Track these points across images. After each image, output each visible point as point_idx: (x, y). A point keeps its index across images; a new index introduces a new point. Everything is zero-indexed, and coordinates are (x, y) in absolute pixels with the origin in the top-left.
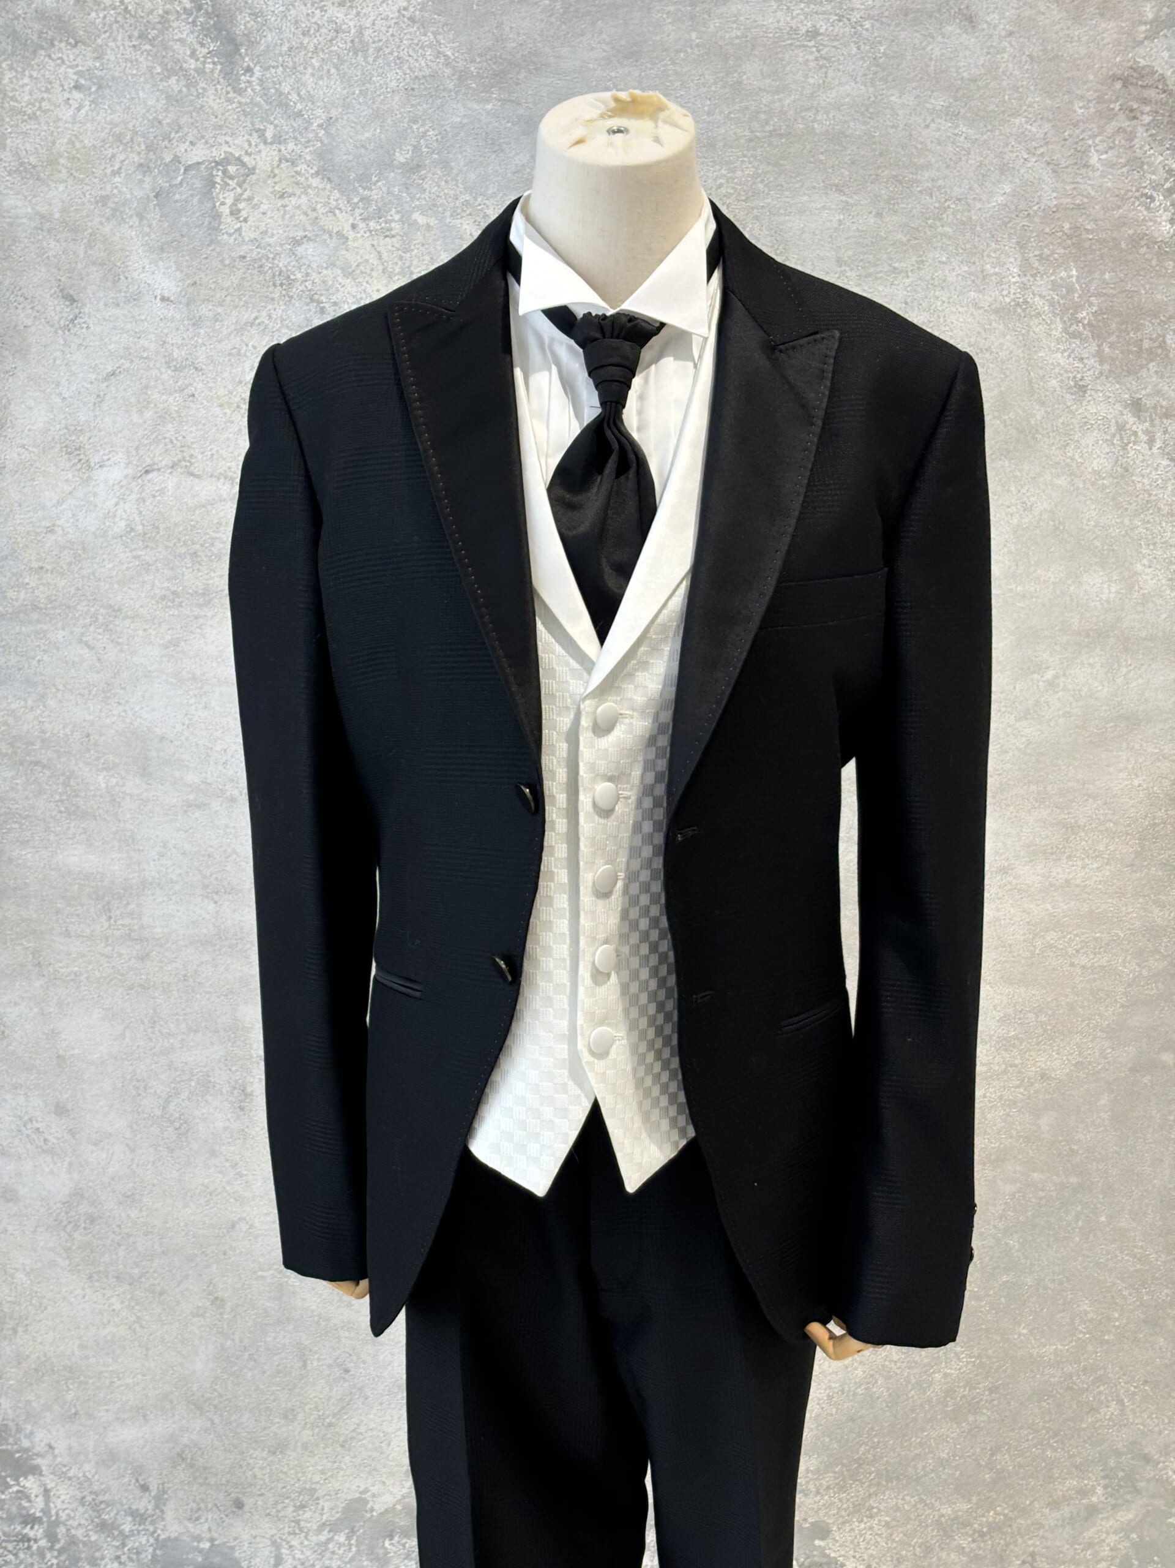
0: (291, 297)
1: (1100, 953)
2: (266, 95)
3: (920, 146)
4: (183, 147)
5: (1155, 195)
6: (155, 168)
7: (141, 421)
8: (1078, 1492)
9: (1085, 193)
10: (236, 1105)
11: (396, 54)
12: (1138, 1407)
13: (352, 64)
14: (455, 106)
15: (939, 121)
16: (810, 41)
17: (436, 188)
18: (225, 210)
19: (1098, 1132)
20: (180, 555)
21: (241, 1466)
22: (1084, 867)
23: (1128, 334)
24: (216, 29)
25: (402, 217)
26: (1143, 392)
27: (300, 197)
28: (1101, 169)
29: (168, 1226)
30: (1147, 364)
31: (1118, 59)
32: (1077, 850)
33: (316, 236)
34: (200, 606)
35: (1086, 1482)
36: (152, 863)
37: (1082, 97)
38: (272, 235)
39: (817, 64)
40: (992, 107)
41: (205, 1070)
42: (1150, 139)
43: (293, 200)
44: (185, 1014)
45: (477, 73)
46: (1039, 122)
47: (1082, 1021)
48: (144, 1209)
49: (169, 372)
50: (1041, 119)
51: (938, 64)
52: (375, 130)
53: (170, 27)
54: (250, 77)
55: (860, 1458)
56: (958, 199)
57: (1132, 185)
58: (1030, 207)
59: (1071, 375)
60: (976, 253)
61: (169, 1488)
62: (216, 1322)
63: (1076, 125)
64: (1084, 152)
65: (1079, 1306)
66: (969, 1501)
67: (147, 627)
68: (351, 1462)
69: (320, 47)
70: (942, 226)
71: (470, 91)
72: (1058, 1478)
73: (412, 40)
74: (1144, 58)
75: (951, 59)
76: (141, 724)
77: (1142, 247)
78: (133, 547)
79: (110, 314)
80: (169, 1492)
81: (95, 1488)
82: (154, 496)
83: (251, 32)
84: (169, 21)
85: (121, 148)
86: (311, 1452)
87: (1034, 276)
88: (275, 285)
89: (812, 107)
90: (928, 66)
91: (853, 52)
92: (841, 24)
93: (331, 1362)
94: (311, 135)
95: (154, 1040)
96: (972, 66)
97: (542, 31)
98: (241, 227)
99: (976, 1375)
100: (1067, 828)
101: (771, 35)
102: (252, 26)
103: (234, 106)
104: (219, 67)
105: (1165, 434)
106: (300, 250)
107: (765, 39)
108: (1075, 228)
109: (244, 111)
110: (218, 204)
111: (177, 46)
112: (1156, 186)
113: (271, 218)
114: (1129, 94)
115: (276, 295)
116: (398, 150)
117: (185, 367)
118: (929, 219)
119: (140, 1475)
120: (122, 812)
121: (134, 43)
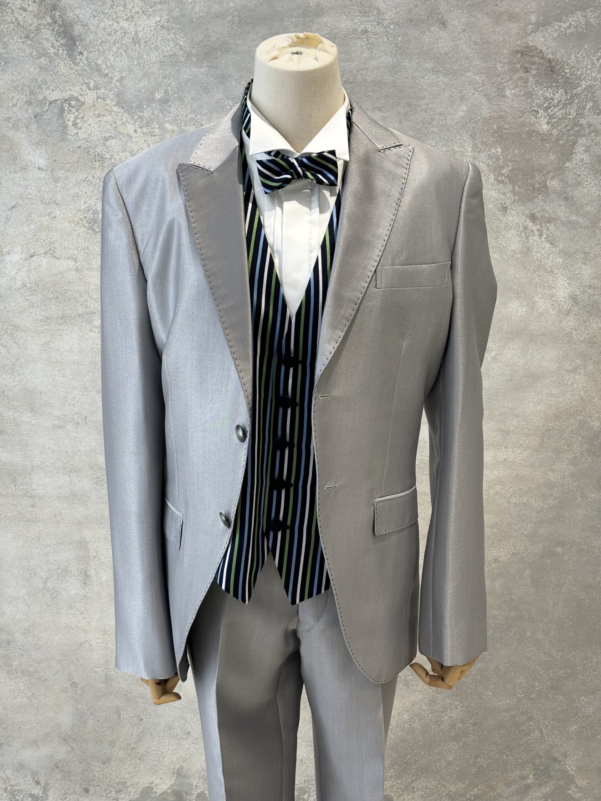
0: (104, 167)
1: (523, 496)
2: (89, 65)
3: (420, 87)
4: (48, 92)
5: (539, 110)
6: (34, 103)
7: (28, 231)
8: (520, 778)
9: (504, 110)
10: (82, 582)
11: (155, 44)
12: (550, 732)
13: (133, 50)
14: (185, 70)
15: (429, 75)
16: (363, 35)
17: (176, 111)
18: (70, 124)
19: (525, 589)
20: (49, 298)
21: (87, 771)
22: (513, 452)
23: (527, 180)
24: (64, 33)
25: (160, 126)
26: (536, 210)
27: (108, 116)
28: (511, 98)
29: (48, 645)
30: (538, 196)
31: (518, 42)
32: (510, 444)
33: (117, 136)
34: (60, 324)
35: (524, 772)
36: (37, 456)
37: (501, 62)
38: (94, 136)
39: (367, 47)
40: (456, 67)
41: (66, 564)
42: (535, 82)
43: (104, 118)
44: (55, 535)
45: (196, 53)
46: (479, 75)
47: (515, 531)
48: (35, 636)
49: (43, 205)
50: (481, 73)
51: (428, 46)
52: (145, 82)
53: (41, 32)
54: (82, 56)
55: (407, 761)
56: (440, 114)
57: (527, 106)
58: (476, 118)
59: (499, 202)
60: (449, 141)
61: (51, 782)
62: (73, 695)
63: (498, 76)
64: (502, 90)
65: (517, 680)
66: (464, 783)
67: (33, 335)
68: (144, 767)
69: (116, 41)
70: (432, 128)
71: (193, 62)
72: (510, 770)
73: (163, 37)
74: (532, 42)
75: (434, 44)
76: (30, 385)
77: (533, 136)
78: (25, 294)
79: (12, 176)
80: (51, 784)
81: (12, 783)
82: (36, 269)
83: (82, 34)
84: (40, 29)
85: (17, 93)
86: (123, 763)
87: (479, 152)
88: (96, 161)
89: (365, 69)
90: (423, 47)
91: (385, 41)
92: (379, 26)
93: (133, 715)
94: (113, 85)
95: (39, 548)
96: (445, 47)
97: (228, 32)
98: (78, 132)
99: (466, 717)
100: (504, 432)
101: (344, 33)
102: (82, 31)
103: (74, 71)
104: (66, 52)
105: (547, 231)
106: (108, 143)
107: (341, 35)
108: (499, 128)
109: (78, 73)
110: (66, 121)
111: (44, 42)
112: (540, 106)
113: (93, 127)
114: (524, 60)
115: (96, 166)
116: (157, 92)
117: (51, 203)
118: (425, 124)
119: (35, 776)
120: (21, 430)
121: (22, 40)
